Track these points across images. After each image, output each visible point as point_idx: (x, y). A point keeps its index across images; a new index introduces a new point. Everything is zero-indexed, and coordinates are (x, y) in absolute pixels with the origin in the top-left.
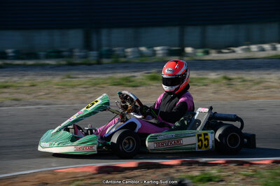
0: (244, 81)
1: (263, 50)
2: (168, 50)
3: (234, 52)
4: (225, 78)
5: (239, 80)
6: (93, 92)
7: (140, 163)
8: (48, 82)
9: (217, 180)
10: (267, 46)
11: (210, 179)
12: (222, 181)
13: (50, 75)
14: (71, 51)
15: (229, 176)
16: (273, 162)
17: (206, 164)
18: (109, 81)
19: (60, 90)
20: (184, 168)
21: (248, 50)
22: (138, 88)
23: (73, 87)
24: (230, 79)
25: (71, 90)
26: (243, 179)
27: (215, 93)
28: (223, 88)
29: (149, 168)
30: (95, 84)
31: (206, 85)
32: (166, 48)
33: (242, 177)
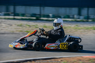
6: (87, 32)
8: (70, 27)
13: (70, 24)
14: (73, 16)
18: (92, 28)
19: (75, 30)
23: (79, 29)
25: (79, 31)
30: (87, 29)
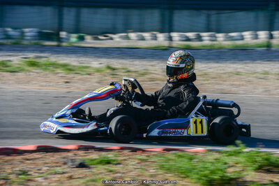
0: (129, 71)
1: (143, 39)
2: (39, 32)
3: (112, 39)
4: (109, 68)
5: (123, 71)
7: (38, 147)
9: (115, 163)
10: (146, 35)
11: (108, 162)
12: (119, 164)
15: (125, 160)
16: (164, 150)
17: (101, 150)
20: (81, 153)
21: (127, 38)
22: (16, 74)
24: (114, 69)
26: (138, 163)
27: (99, 83)
28: (106, 78)
29: (47, 152)
31: (89, 74)
32: (36, 30)
33: (137, 161)
